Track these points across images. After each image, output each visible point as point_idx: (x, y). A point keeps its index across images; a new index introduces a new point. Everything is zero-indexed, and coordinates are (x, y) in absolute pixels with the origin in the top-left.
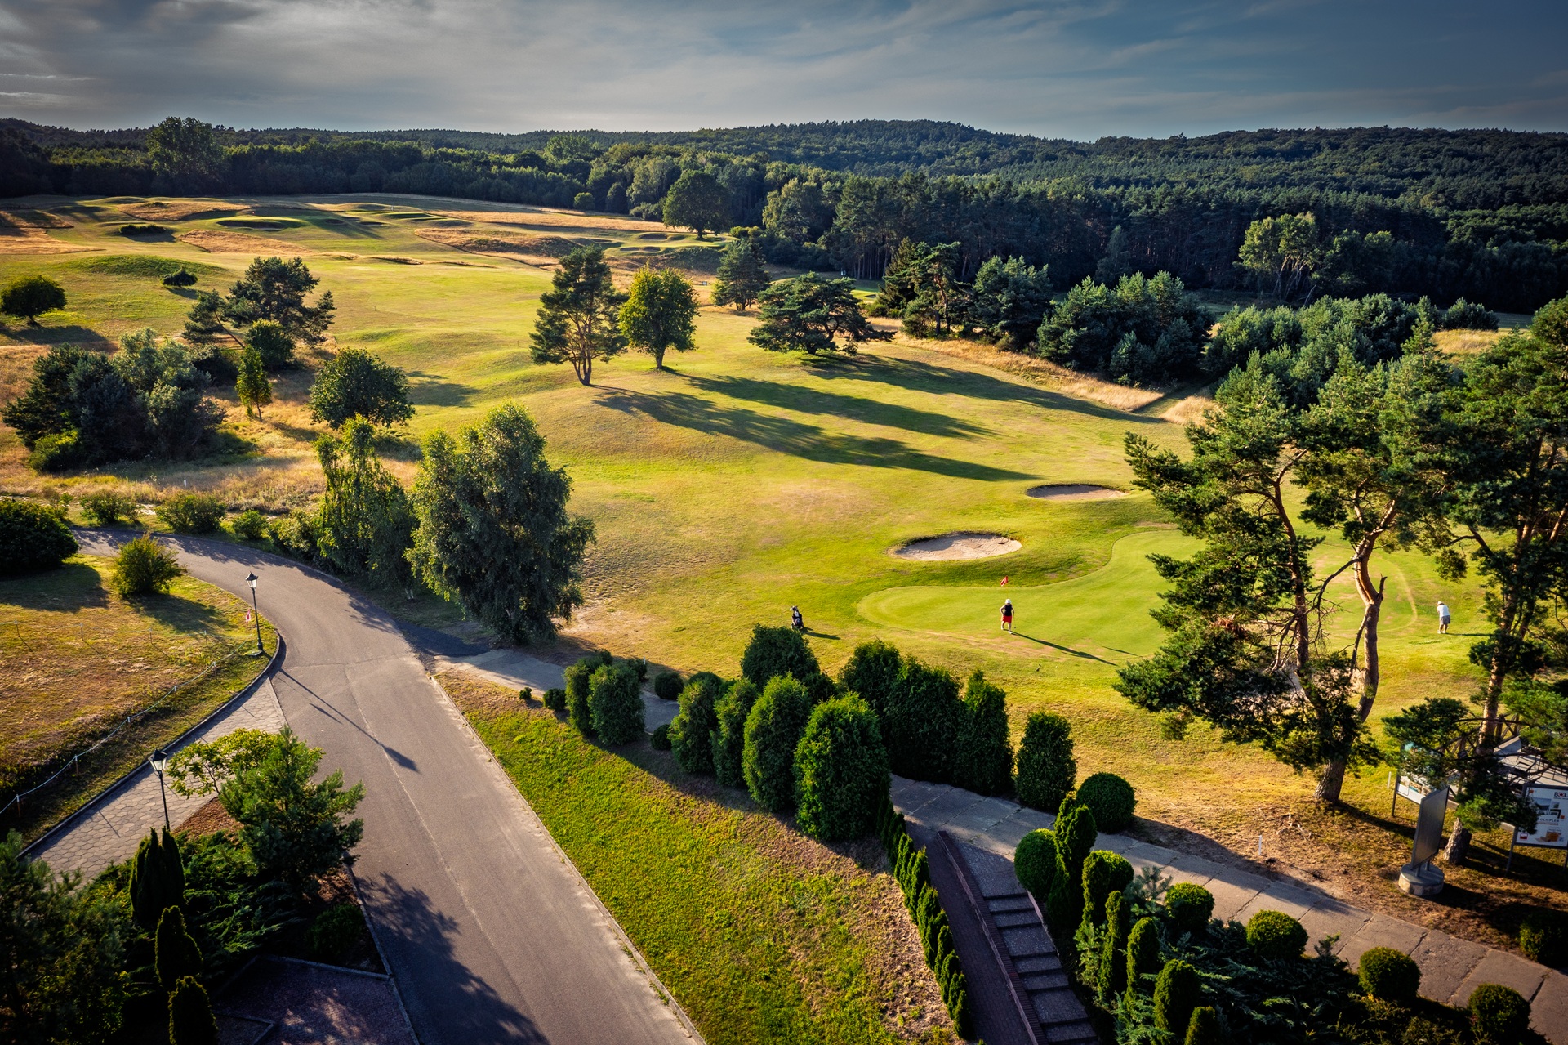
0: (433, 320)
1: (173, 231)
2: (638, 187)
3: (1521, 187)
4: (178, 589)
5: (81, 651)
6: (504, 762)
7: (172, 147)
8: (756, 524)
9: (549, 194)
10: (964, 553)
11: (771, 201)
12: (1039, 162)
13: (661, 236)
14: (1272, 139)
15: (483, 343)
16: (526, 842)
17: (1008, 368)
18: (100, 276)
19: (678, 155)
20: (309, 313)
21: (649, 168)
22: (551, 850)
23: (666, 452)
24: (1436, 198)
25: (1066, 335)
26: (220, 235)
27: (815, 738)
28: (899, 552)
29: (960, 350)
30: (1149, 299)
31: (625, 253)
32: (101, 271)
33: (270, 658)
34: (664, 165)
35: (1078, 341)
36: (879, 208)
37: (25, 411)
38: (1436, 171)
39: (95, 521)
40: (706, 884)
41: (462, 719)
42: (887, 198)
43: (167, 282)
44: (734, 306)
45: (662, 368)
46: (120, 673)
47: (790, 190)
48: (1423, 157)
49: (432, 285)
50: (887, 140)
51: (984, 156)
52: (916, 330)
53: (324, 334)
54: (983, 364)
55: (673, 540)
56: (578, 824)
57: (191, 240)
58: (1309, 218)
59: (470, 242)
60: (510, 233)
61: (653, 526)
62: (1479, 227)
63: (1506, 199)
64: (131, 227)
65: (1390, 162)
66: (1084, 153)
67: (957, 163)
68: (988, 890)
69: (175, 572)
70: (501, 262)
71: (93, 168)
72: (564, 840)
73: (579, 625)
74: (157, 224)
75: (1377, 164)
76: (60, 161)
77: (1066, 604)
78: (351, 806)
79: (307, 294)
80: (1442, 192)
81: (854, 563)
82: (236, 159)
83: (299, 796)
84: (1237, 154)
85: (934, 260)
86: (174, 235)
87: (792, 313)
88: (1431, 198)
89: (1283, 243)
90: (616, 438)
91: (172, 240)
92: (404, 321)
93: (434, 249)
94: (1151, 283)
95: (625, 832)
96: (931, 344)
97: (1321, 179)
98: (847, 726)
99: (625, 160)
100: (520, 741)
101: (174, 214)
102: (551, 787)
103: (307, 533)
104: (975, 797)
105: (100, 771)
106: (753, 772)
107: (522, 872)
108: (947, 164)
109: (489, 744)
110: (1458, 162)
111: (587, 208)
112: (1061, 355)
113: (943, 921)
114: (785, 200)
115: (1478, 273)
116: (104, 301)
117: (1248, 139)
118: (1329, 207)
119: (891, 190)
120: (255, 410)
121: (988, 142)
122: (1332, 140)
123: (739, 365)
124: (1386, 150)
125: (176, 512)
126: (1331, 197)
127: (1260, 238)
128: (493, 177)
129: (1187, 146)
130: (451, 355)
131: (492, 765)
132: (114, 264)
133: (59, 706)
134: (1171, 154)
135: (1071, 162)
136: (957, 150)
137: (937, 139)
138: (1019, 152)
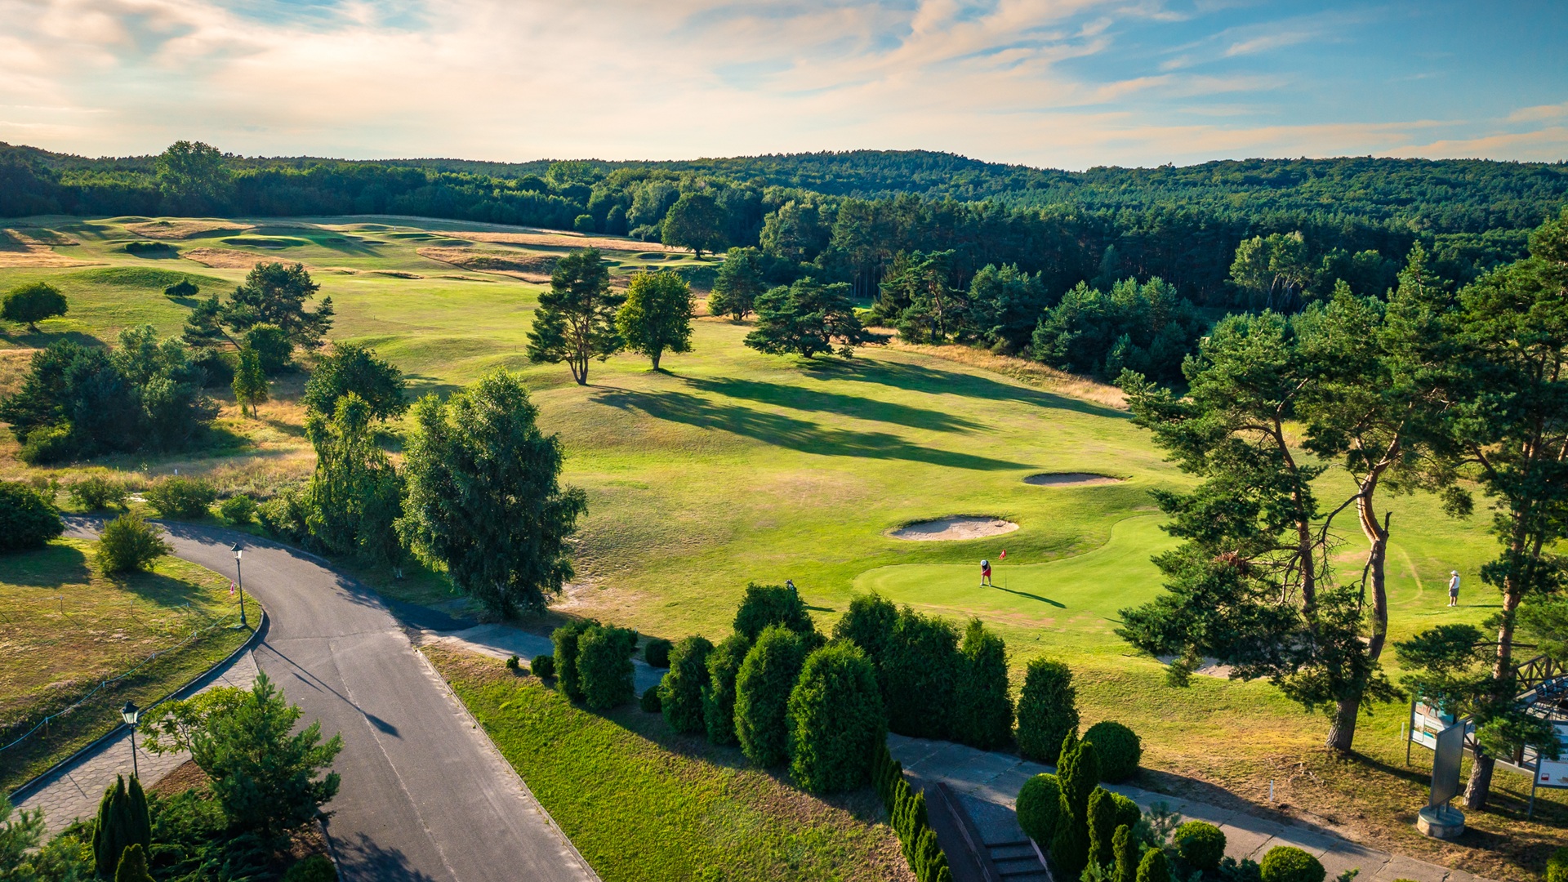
0: (432, 328)
1: (177, 249)
2: (638, 209)
3: (1505, 212)
4: (162, 567)
5: (60, 622)
6: (489, 728)
7: (181, 170)
8: (751, 509)
9: (550, 216)
10: (961, 534)
11: (768, 222)
12: (1031, 190)
13: (660, 256)
14: (1260, 168)
15: (481, 348)
16: (510, 804)
17: (1003, 371)
18: (102, 286)
19: (677, 179)
20: (308, 318)
21: (651, 189)
22: (535, 812)
23: (661, 445)
24: (1421, 222)
25: (1061, 337)
26: (224, 252)
27: (809, 685)
28: (895, 533)
29: (955, 354)
30: (1142, 303)
31: (623, 272)
32: (104, 282)
33: (253, 631)
34: (663, 189)
35: (1072, 344)
36: (875, 228)
37: (20, 406)
38: (1420, 198)
39: (83, 507)
40: (695, 840)
41: (447, 689)
42: (882, 219)
43: (169, 292)
44: (731, 316)
45: (657, 370)
46: (97, 642)
47: (786, 211)
48: (1407, 185)
49: (432, 296)
50: (882, 169)
51: (977, 183)
52: (911, 336)
53: (322, 339)
54: (979, 367)
55: (666, 523)
56: (565, 787)
57: (195, 257)
58: (1298, 237)
59: (471, 260)
60: (510, 252)
61: (647, 510)
62: (1465, 249)
63: (1491, 223)
64: (136, 244)
65: (1375, 189)
66: (1073, 182)
67: (952, 190)
68: (989, 838)
69: (160, 551)
70: (501, 279)
71: (102, 189)
72: (548, 803)
73: (569, 601)
74: (163, 242)
75: (1362, 191)
76: (70, 183)
77: (1067, 580)
78: (328, 758)
79: (307, 299)
80: (1428, 216)
81: (850, 543)
82: (244, 182)
83: (274, 750)
84: (1225, 182)
85: (928, 267)
86: (179, 252)
87: (789, 317)
88: (1417, 223)
89: (1272, 261)
90: (611, 433)
91: (176, 257)
92: (403, 329)
93: (435, 267)
94: (1144, 289)
95: (612, 793)
96: (927, 349)
97: (1308, 205)
98: (842, 672)
99: (625, 184)
100: (506, 708)
101: (180, 233)
102: (537, 751)
103: (296, 513)
104: (974, 752)
105: (72, 734)
106: (745, 725)
107: (503, 833)
108: (941, 191)
109: (474, 711)
110: (1441, 190)
111: (587, 229)
112: (1056, 358)
113: (943, 862)
114: (782, 221)
116: (105, 309)
117: (1236, 167)
118: (1316, 227)
119: (885, 211)
120: (250, 409)
121: (981, 171)
122: (1317, 168)
123: (735, 368)
124: (1371, 178)
125: (165, 497)
126: (1319, 217)
127: (1250, 256)
128: (495, 199)
129: (1175, 175)
130: (449, 359)
131: (476, 732)
132: (117, 275)
133: (33, 673)
134: (1160, 182)
135: (1062, 190)
136: (951, 178)
137: (931, 168)
138: (1012, 181)
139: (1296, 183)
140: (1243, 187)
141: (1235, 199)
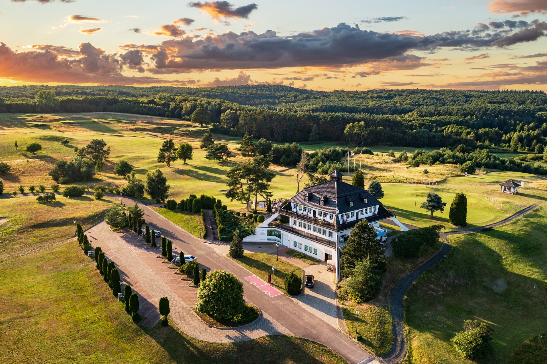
1: (49, 125)
2: (184, 111)
4: (104, 198)
5: (96, 204)
6: (159, 213)
9: (158, 113)
11: (222, 116)
12: (312, 99)
13: (191, 126)
14: (382, 92)
15: (145, 158)
16: (162, 218)
19: (196, 100)
21: (187, 105)
22: (165, 218)
23: (184, 179)
24: (417, 113)
26: (63, 126)
28: (219, 192)
31: (180, 131)
32: (43, 140)
34: (192, 104)
36: (250, 120)
37: (53, 174)
38: (425, 104)
42: (253, 117)
43: (62, 143)
44: (205, 149)
45: (185, 164)
47: (228, 113)
48: (424, 99)
49: (129, 143)
50: (265, 91)
51: (295, 97)
52: (244, 155)
53: (108, 156)
57: (55, 128)
58: (362, 123)
59: (135, 128)
60: (146, 126)
64: (37, 125)
65: (414, 101)
66: (326, 96)
67: (287, 99)
70: (145, 134)
71: (19, 104)
74: (45, 123)
76: (8, 103)
79: (104, 147)
80: (420, 112)
81: (211, 193)
82: (62, 102)
84: (371, 97)
85: (247, 139)
86: (50, 127)
87: (214, 152)
88: (416, 113)
89: (356, 130)
90: (175, 177)
91: (50, 129)
92: (124, 153)
93: (125, 130)
94: (292, 145)
98: (199, 201)
99: (181, 102)
101: (48, 120)
102: (165, 214)
108: (283, 99)
110: (433, 101)
111: (169, 117)
114: (226, 116)
115: (407, 137)
116: (49, 148)
117: (376, 92)
118: (370, 120)
119: (254, 115)
120: (98, 173)
121: (297, 92)
122: (400, 93)
123: (202, 163)
124: (414, 97)
127: (349, 128)
128: (141, 107)
129: (357, 94)
130: (138, 161)
131: (157, 213)
132: (46, 138)
134: (352, 97)
135: (321, 99)
136: (287, 95)
137: (281, 91)
138: (307, 96)
139: (392, 98)
140: (375, 99)
141: (371, 104)
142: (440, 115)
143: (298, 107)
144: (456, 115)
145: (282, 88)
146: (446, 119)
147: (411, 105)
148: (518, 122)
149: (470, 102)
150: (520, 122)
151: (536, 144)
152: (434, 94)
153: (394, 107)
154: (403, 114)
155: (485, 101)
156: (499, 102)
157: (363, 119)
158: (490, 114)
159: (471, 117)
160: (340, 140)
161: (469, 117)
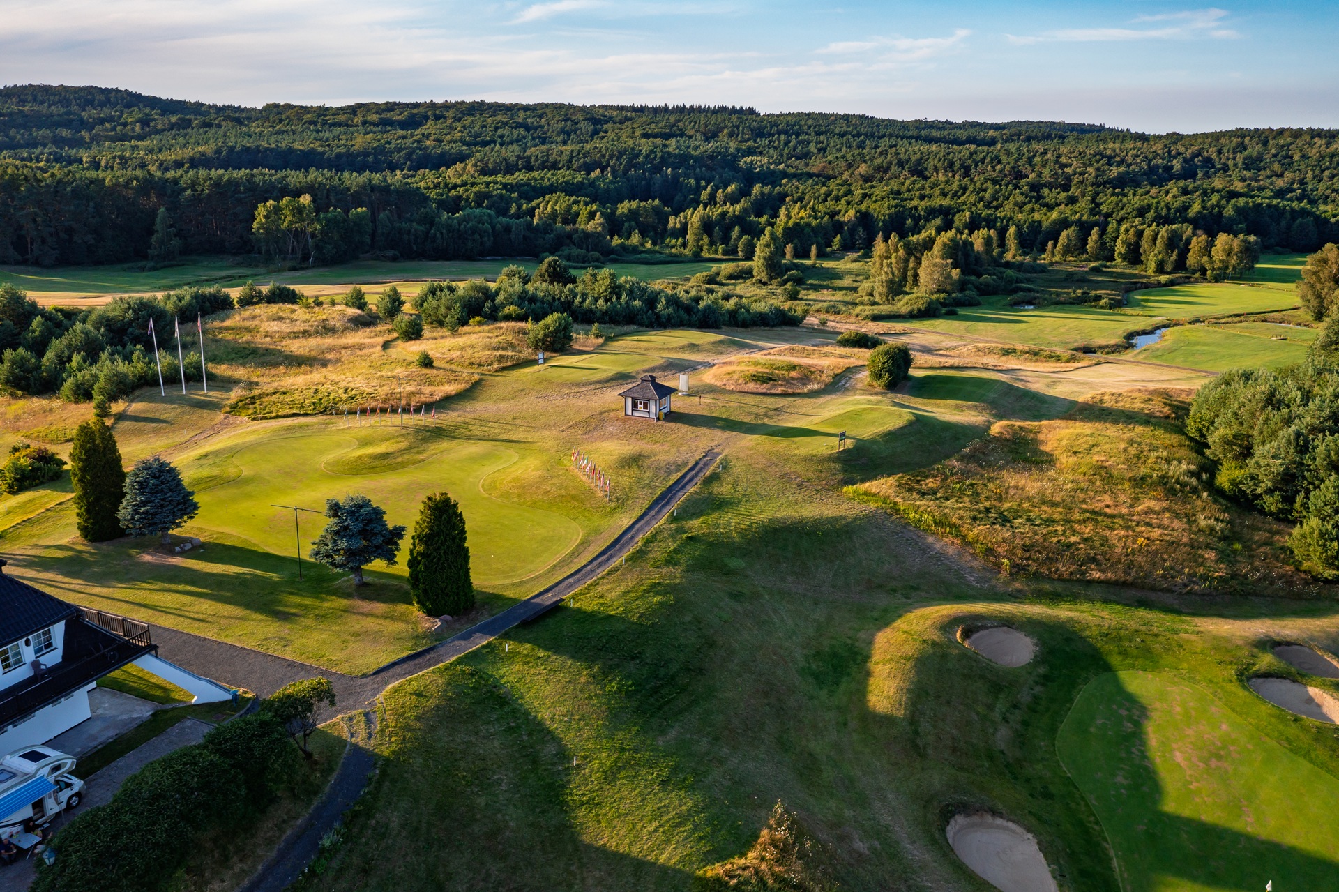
12: (195, 130)
14: (393, 110)
24: (475, 165)
38: (499, 140)
48: (495, 128)
51: (145, 122)
58: (306, 199)
65: (471, 132)
66: (239, 121)
67: (119, 128)
75: (460, 134)
80: (482, 161)
84: (364, 123)
88: (473, 165)
89: (286, 220)
108: (107, 130)
110: (517, 133)
115: (438, 234)
117: (375, 110)
121: (153, 108)
122: (437, 112)
124: (473, 122)
127: (265, 217)
129: (326, 115)
134: (311, 122)
135: (222, 130)
136: (120, 117)
137: (102, 105)
138: (179, 119)
139: (418, 124)
140: (375, 129)
141: (361, 141)
142: (529, 168)
143: (151, 151)
144: (568, 169)
145: (103, 97)
146: (543, 179)
147: (464, 143)
148: (703, 183)
149: (602, 134)
150: (708, 183)
151: (740, 238)
152: (521, 114)
153: (420, 149)
154: (443, 169)
155: (634, 133)
156: (665, 134)
157: (310, 189)
158: (644, 164)
159: (602, 172)
160: (249, 252)
161: (598, 172)
